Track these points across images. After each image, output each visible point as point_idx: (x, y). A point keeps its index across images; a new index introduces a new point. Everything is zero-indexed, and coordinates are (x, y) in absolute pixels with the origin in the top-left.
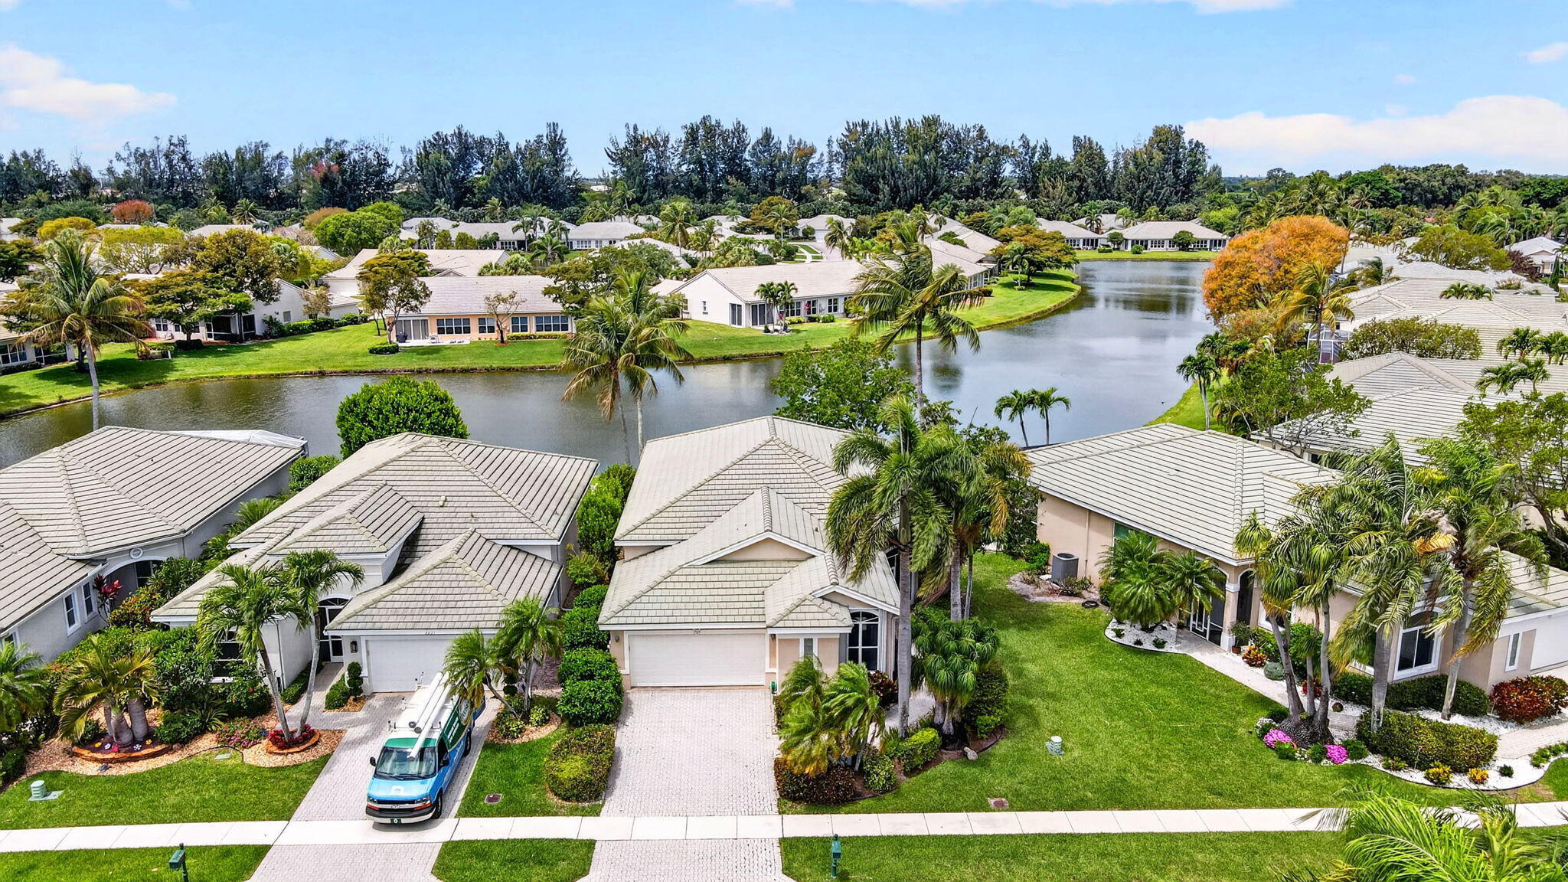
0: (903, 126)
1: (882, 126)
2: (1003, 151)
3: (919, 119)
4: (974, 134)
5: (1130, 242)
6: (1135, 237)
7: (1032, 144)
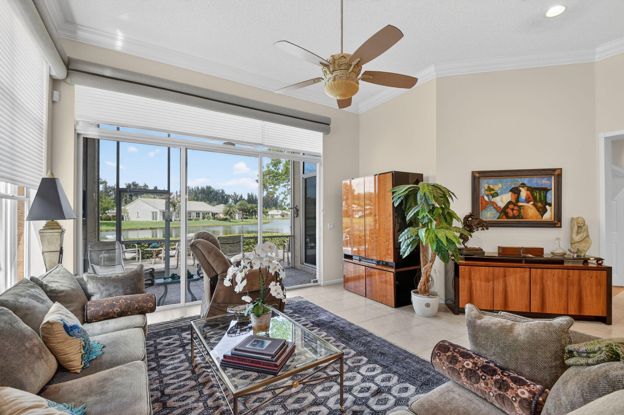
0: (200, 188)
1: (194, 188)
2: (229, 196)
3: (205, 187)
4: (221, 192)
5: (270, 216)
6: (272, 214)
7: (237, 195)
